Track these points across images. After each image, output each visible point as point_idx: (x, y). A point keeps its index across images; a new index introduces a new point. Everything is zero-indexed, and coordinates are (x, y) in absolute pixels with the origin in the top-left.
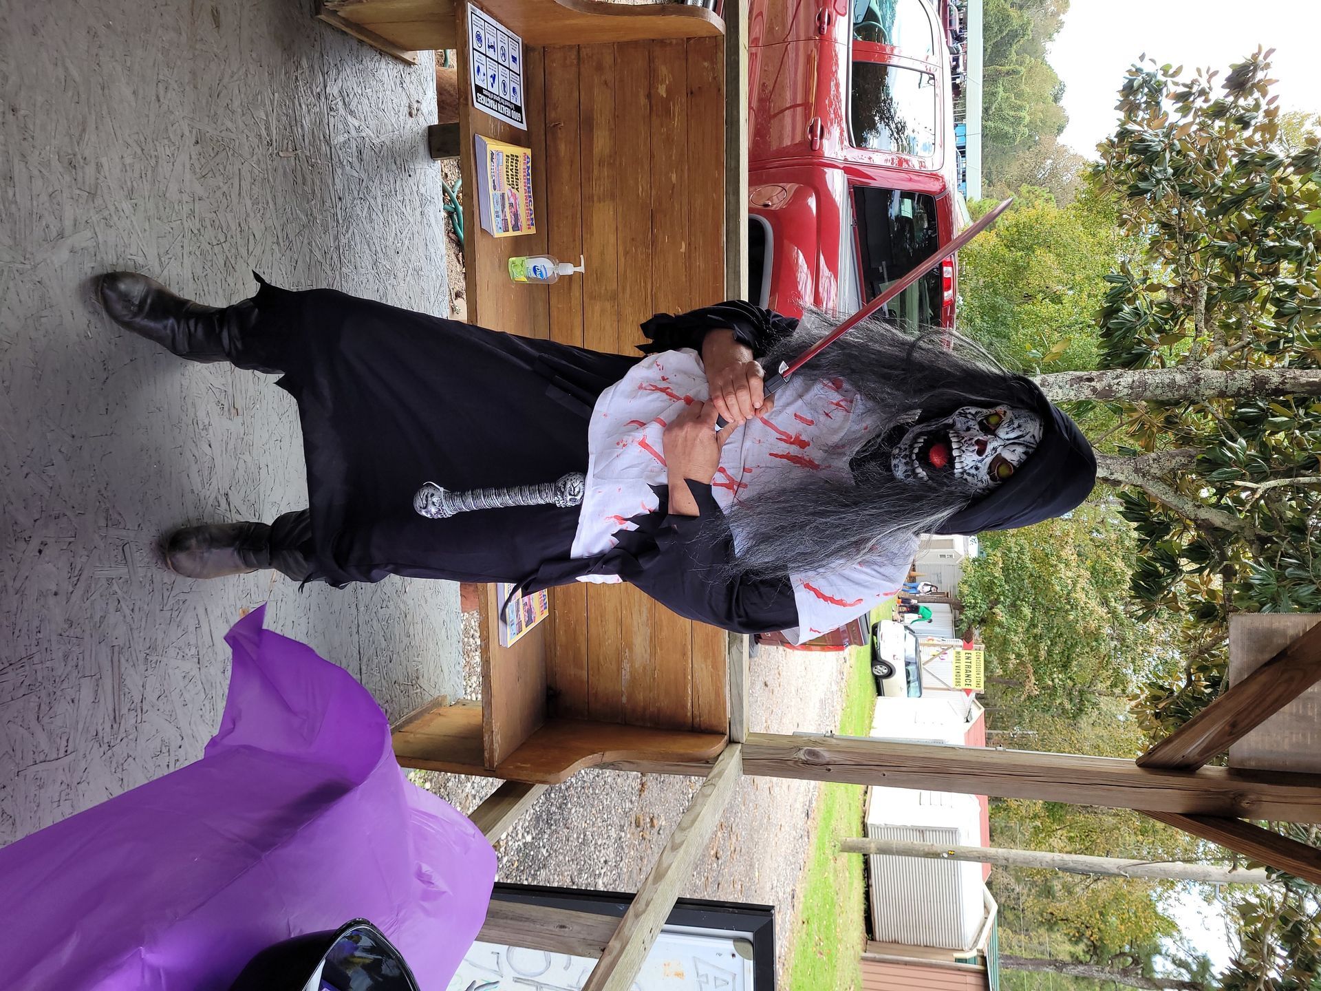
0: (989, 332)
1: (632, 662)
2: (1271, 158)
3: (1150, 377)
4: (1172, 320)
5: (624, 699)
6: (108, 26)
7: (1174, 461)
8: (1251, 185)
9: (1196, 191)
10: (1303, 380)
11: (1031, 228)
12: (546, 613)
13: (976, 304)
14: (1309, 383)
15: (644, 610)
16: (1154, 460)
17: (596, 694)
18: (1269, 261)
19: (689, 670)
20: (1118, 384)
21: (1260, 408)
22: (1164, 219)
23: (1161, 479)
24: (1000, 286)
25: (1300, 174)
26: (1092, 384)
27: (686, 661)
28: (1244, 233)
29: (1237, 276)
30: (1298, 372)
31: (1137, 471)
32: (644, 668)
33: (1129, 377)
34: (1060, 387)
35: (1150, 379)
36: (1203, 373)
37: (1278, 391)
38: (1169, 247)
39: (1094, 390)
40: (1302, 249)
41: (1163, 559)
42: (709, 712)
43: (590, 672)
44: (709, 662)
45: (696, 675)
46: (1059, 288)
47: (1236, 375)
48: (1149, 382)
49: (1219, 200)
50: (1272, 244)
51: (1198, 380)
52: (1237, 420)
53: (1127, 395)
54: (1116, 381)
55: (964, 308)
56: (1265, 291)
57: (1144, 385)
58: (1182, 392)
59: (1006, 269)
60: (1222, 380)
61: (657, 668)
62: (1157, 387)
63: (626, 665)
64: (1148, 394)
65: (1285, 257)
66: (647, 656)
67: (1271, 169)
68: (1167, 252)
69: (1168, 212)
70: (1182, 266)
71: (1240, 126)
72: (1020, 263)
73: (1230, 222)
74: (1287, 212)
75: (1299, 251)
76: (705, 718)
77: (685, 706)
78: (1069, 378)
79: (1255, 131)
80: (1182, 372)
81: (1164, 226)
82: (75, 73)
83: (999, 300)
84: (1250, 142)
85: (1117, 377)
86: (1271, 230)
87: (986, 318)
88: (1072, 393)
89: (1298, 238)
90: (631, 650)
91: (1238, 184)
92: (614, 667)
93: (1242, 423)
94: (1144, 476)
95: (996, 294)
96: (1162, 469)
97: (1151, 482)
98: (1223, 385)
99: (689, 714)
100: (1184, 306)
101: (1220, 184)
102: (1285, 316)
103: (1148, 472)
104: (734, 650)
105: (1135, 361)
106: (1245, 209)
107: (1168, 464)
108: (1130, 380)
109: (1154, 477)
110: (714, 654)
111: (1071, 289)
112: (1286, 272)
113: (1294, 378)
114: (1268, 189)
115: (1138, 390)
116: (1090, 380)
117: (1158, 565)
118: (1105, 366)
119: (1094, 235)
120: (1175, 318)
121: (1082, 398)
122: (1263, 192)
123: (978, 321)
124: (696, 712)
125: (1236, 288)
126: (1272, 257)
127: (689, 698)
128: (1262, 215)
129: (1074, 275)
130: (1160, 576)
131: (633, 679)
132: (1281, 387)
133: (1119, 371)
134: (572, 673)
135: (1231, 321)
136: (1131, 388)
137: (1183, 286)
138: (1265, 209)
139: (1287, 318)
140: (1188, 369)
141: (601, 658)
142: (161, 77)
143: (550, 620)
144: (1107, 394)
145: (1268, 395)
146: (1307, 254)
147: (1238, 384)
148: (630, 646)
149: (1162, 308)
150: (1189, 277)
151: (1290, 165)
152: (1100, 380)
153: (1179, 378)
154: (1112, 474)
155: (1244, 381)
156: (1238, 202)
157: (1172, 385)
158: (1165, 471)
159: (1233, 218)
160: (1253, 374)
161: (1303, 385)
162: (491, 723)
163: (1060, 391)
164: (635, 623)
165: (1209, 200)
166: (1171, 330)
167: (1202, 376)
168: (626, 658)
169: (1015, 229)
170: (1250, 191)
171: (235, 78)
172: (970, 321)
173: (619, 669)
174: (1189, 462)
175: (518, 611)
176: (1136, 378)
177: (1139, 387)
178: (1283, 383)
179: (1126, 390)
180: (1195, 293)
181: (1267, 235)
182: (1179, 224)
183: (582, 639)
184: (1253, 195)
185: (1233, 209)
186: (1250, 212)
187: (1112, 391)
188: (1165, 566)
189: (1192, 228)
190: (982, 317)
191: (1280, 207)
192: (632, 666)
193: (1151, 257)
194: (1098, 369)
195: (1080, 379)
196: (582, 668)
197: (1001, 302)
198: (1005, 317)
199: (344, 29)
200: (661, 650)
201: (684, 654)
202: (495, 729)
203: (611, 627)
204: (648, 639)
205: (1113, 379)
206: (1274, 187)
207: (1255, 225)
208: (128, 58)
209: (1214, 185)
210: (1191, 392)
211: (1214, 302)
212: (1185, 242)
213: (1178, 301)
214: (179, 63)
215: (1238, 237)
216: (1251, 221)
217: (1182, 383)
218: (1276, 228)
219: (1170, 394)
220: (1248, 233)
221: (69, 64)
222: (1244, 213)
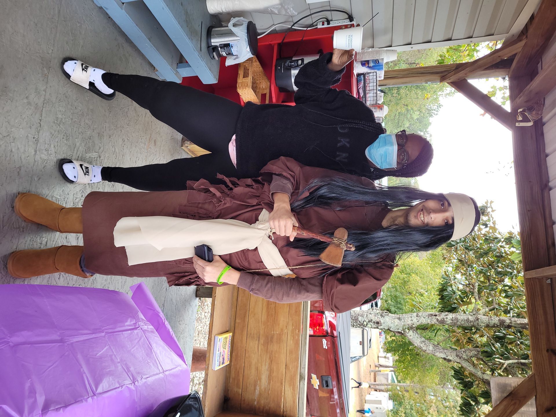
0: (395, 307)
1: (260, 386)
2: (496, 238)
3: (459, 316)
4: (466, 297)
5: (256, 403)
6: (128, 139)
7: (472, 353)
8: (491, 247)
9: (471, 248)
10: (519, 322)
11: (410, 266)
12: (229, 363)
13: (389, 294)
14: (521, 324)
15: (267, 364)
16: (464, 352)
17: (244, 400)
18: (500, 276)
19: (283, 391)
20: (447, 318)
21: (504, 333)
22: (459, 258)
23: (467, 360)
24: (398, 288)
25: (508, 245)
26: (437, 317)
27: (282, 387)
28: (490, 265)
29: (489, 281)
30: (516, 319)
31: (457, 356)
32: (265, 389)
33: (451, 316)
34: (424, 318)
35: (459, 317)
36: (479, 316)
37: (509, 327)
38: (463, 269)
39: (438, 320)
40: (512, 272)
41: (471, 397)
42: (290, 410)
43: (243, 390)
44: (291, 388)
45: (286, 393)
46: (422, 291)
47: (492, 318)
48: (459, 318)
49: (479, 253)
50: (501, 270)
51: (478, 319)
52: (495, 338)
53: (451, 323)
54: (446, 317)
55: (384, 295)
56: (500, 287)
57: (457, 319)
58: (472, 324)
59: (400, 281)
60: (487, 320)
61: (270, 389)
62: (462, 321)
63: (258, 388)
64: (459, 323)
65: (506, 275)
66: (267, 384)
67: (497, 242)
68: (462, 271)
69: (461, 256)
70: (468, 276)
71: (485, 226)
72: (406, 280)
73: (484, 260)
74: (505, 259)
75: (511, 273)
76: (288, 412)
77: (280, 407)
78: (427, 314)
79: (490, 229)
80: (471, 316)
81: (460, 261)
82: (117, 150)
83: (398, 294)
84: (489, 233)
85: (446, 315)
86: (500, 265)
87: (393, 301)
88: (429, 320)
89: (510, 269)
90: (260, 381)
91: (485, 247)
92: (253, 388)
93: (497, 339)
94: (460, 358)
95: (397, 291)
96: (467, 356)
97: (463, 361)
98: (488, 322)
99: (282, 410)
100: (470, 292)
101: (479, 246)
102: (509, 297)
103: (462, 357)
104: (301, 383)
105: (453, 310)
106: (489, 256)
107: (469, 354)
108: (451, 317)
109: (464, 359)
110: (293, 384)
111: (427, 292)
112: (507, 281)
113: (515, 321)
114: (496, 249)
115: (455, 323)
116: (436, 315)
117: (470, 400)
118: (441, 311)
119: (435, 271)
120: (467, 296)
121: (433, 323)
122: (495, 250)
123: (390, 301)
124: (285, 410)
125: (489, 285)
126: (502, 274)
127: (282, 403)
128: (495, 259)
129: (428, 286)
130: (471, 405)
131: (260, 394)
132: (510, 324)
133: (447, 313)
134: (236, 390)
135: (489, 300)
136: (452, 320)
137: (469, 284)
138: (497, 256)
139: (510, 298)
140: (473, 314)
141: (248, 384)
142: (138, 156)
143: (229, 366)
144: (442, 322)
145: (505, 327)
146: (514, 274)
147: (493, 322)
148: (260, 379)
149: (462, 292)
150: (471, 280)
151: (504, 241)
152: (440, 316)
153: (470, 317)
154: (447, 356)
155: (496, 321)
156: (486, 253)
157: (468, 320)
158: (469, 357)
159: (486, 259)
160: (499, 319)
161: (519, 324)
162: (205, 401)
163: (424, 319)
164: (263, 369)
165: (476, 252)
166: (466, 301)
167: (479, 318)
168: (258, 385)
169: (403, 266)
170: (490, 250)
171: (157, 160)
172: (386, 301)
173: (255, 389)
174: (478, 354)
175: (220, 357)
176: (453, 316)
177: (455, 320)
178: (511, 323)
179: (450, 321)
180: (473, 286)
181: (498, 266)
182: (465, 260)
183: (241, 376)
184: (491, 251)
185: (485, 256)
186: (492, 257)
187: (445, 321)
188: (473, 401)
189: (470, 262)
190: (391, 300)
191: (502, 256)
192: (260, 388)
193: (456, 272)
194: (438, 312)
195: (432, 315)
196: (239, 388)
197: (399, 294)
198: (401, 301)
199: (188, 152)
200: (272, 381)
201: (282, 384)
202: (206, 405)
203: (253, 371)
204: (268, 376)
205: (445, 316)
206: (499, 249)
207: (494, 262)
208: (131, 149)
209: (476, 247)
210: (475, 324)
211: (481, 290)
212: (468, 267)
213: (468, 289)
214: (143, 153)
215: (488, 266)
216: (491, 261)
217: (472, 320)
218: (502, 264)
219: (467, 324)
220: (491, 264)
221: (116, 147)
222: (489, 258)
